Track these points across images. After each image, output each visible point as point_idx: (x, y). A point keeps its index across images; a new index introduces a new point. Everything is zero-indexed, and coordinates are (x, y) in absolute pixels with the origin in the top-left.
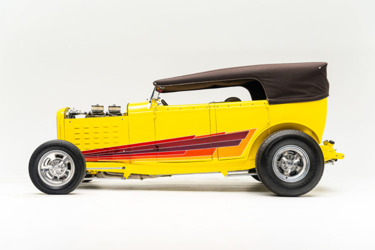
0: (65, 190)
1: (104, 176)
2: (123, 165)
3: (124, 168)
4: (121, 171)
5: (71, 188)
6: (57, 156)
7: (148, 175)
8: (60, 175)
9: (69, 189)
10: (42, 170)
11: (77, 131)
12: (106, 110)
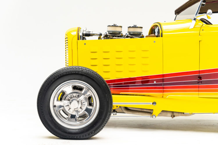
0: (87, 133)
1: (125, 111)
2: (153, 100)
3: (154, 103)
4: (150, 107)
5: (95, 131)
6: (75, 88)
7: (184, 113)
8: (79, 113)
9: (92, 133)
10: (55, 106)
11: (94, 56)
12: (125, 32)
